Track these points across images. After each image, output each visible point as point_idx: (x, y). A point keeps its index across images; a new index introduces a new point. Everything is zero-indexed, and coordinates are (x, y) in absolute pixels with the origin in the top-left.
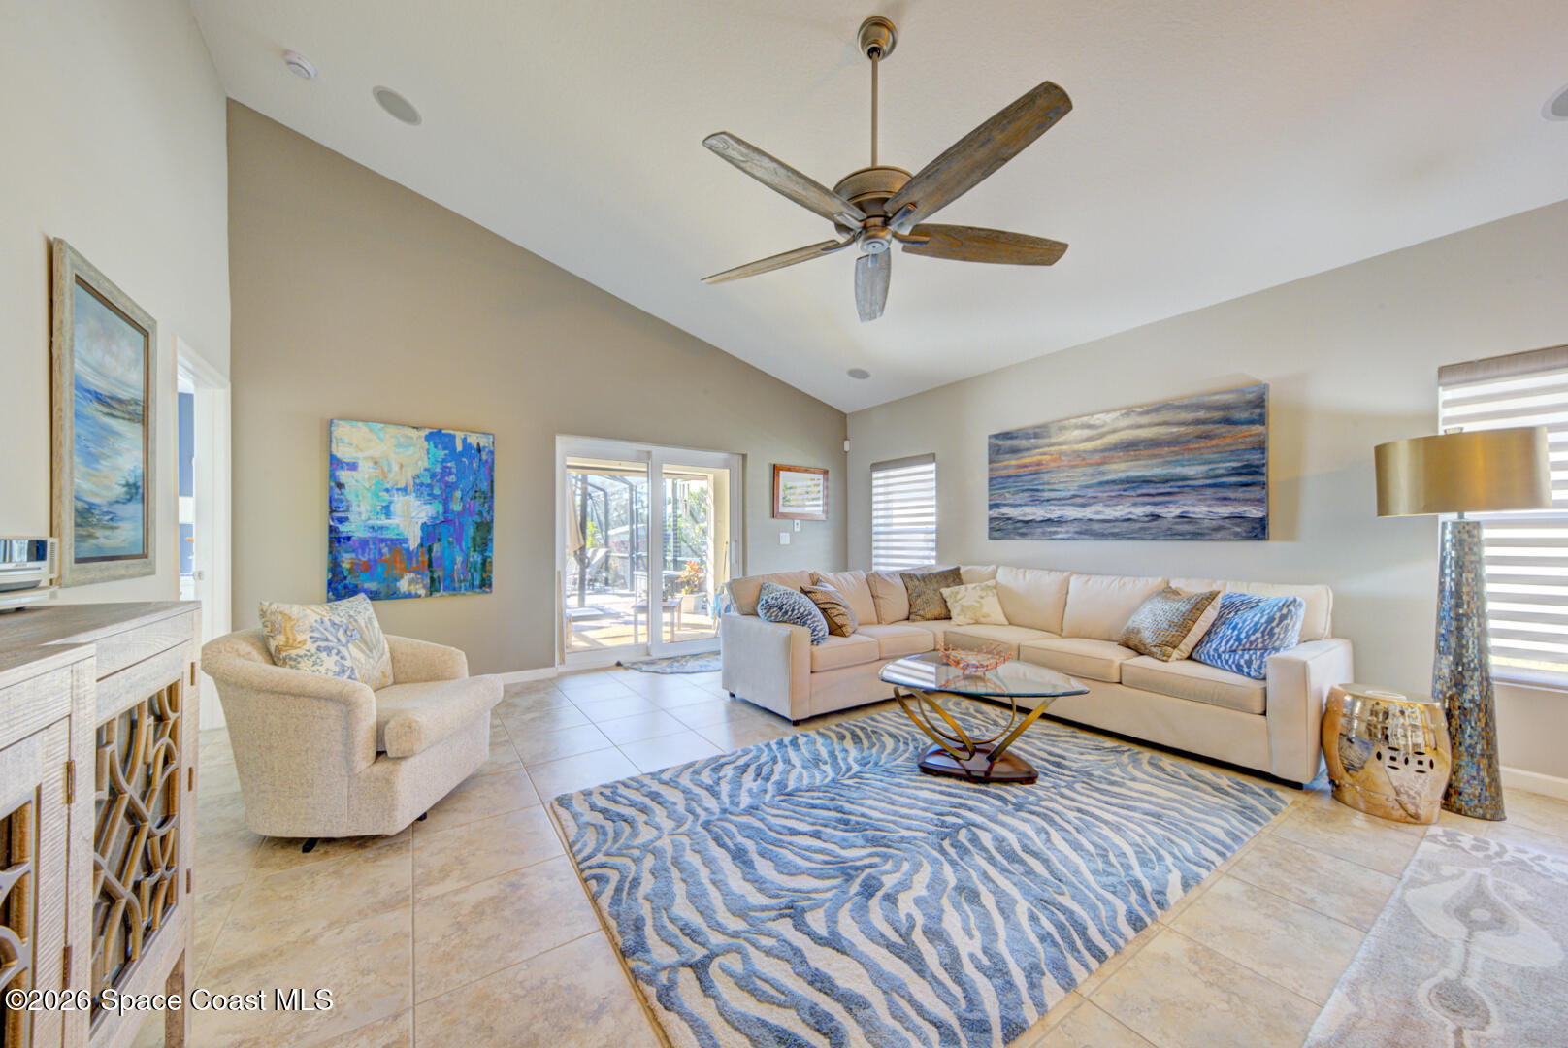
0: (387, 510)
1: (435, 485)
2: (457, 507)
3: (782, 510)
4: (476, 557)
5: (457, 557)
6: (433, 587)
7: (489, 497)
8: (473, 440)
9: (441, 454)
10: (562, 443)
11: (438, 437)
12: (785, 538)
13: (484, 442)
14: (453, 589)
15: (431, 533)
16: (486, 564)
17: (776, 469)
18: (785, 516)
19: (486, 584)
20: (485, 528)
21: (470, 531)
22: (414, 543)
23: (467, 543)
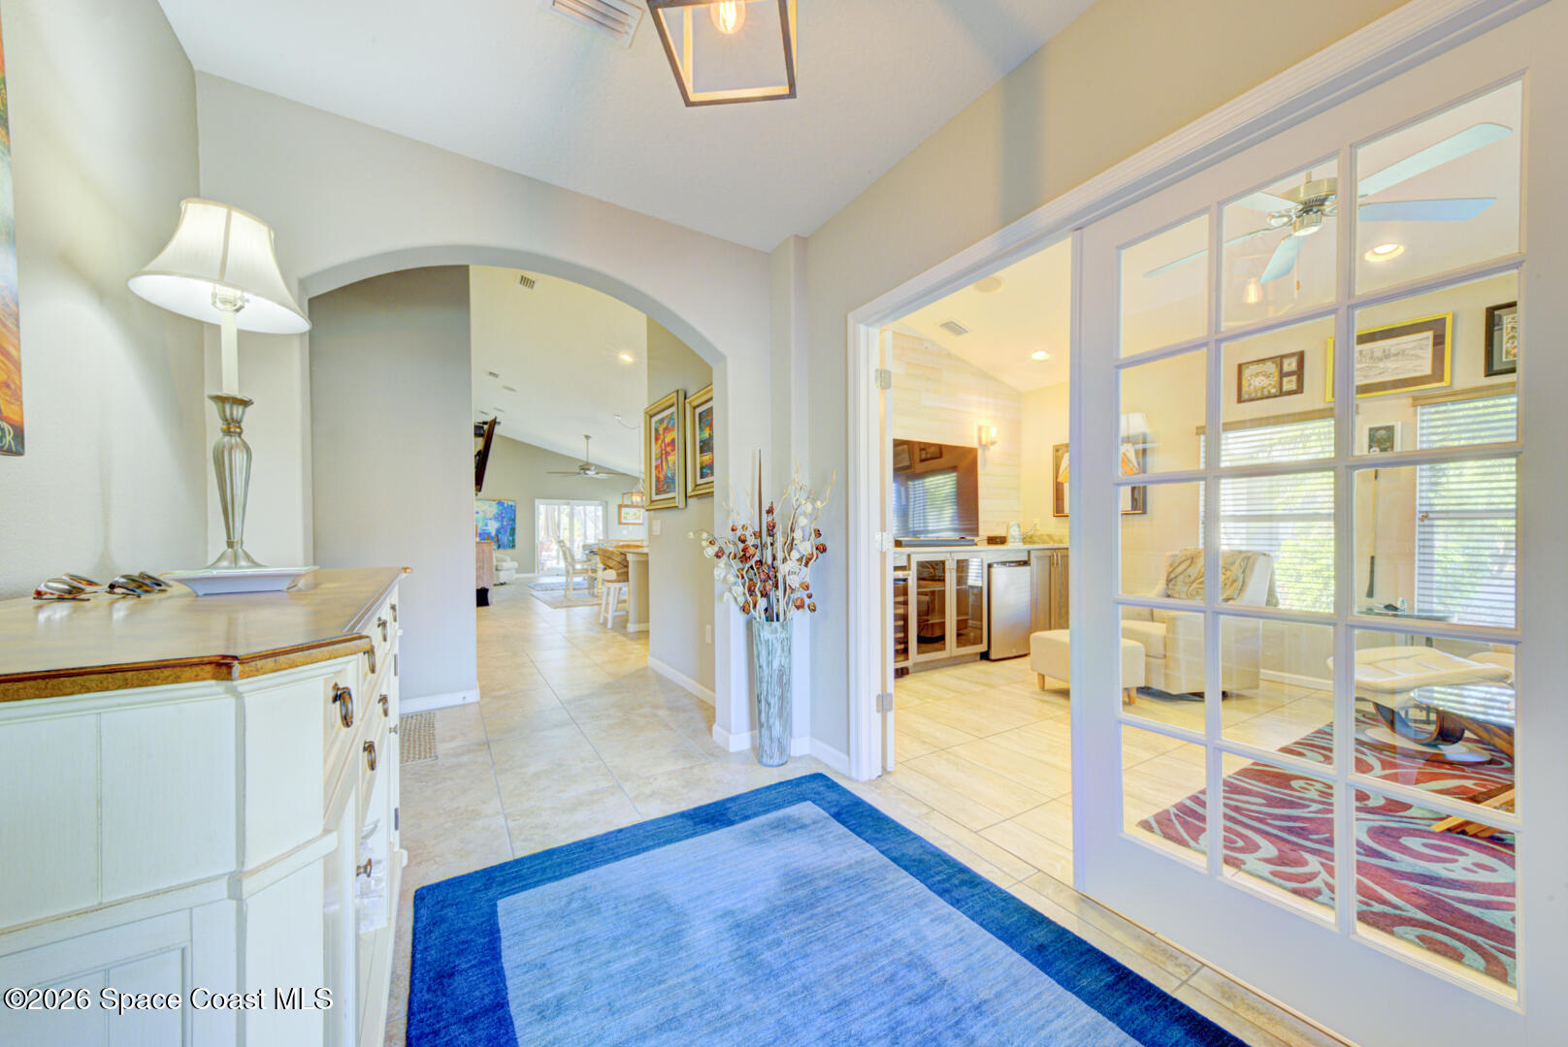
0: (486, 525)
1: (499, 517)
2: (505, 523)
3: (623, 521)
4: (511, 538)
5: (505, 538)
6: (499, 547)
7: (514, 520)
8: (510, 503)
9: (501, 508)
10: (537, 501)
11: (500, 503)
12: (625, 532)
13: (512, 503)
14: (505, 547)
15: (498, 531)
16: (514, 540)
17: (620, 507)
18: (625, 524)
19: (514, 546)
20: (513, 530)
21: (509, 531)
22: (493, 534)
23: (508, 534)
